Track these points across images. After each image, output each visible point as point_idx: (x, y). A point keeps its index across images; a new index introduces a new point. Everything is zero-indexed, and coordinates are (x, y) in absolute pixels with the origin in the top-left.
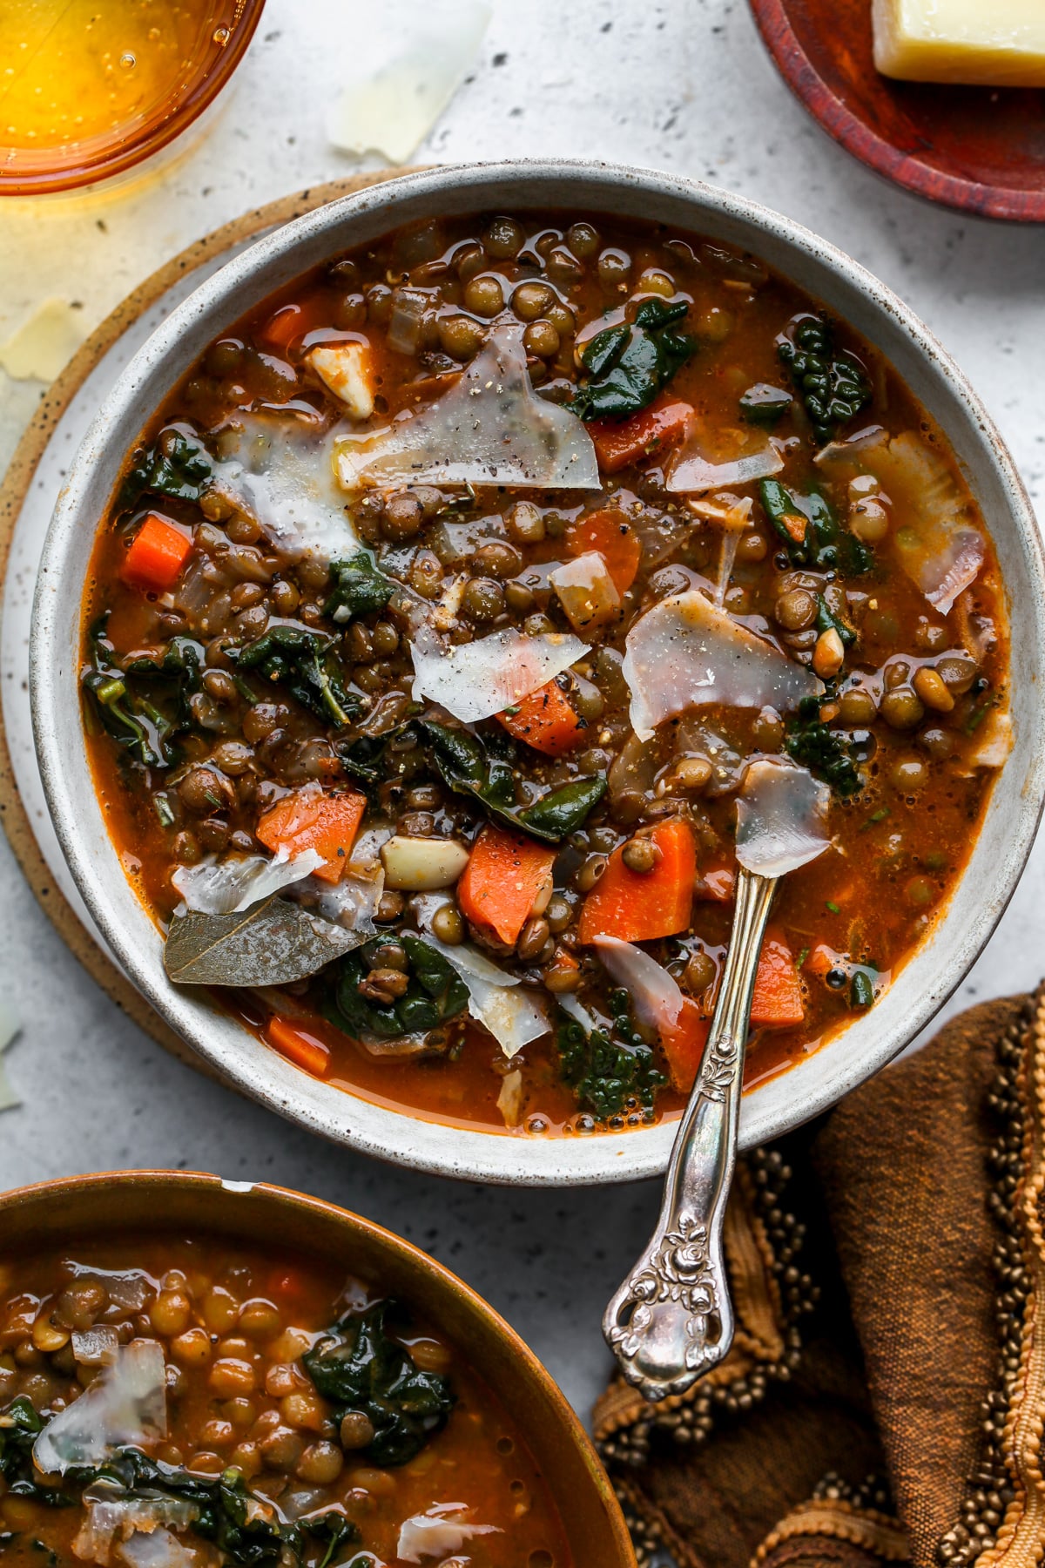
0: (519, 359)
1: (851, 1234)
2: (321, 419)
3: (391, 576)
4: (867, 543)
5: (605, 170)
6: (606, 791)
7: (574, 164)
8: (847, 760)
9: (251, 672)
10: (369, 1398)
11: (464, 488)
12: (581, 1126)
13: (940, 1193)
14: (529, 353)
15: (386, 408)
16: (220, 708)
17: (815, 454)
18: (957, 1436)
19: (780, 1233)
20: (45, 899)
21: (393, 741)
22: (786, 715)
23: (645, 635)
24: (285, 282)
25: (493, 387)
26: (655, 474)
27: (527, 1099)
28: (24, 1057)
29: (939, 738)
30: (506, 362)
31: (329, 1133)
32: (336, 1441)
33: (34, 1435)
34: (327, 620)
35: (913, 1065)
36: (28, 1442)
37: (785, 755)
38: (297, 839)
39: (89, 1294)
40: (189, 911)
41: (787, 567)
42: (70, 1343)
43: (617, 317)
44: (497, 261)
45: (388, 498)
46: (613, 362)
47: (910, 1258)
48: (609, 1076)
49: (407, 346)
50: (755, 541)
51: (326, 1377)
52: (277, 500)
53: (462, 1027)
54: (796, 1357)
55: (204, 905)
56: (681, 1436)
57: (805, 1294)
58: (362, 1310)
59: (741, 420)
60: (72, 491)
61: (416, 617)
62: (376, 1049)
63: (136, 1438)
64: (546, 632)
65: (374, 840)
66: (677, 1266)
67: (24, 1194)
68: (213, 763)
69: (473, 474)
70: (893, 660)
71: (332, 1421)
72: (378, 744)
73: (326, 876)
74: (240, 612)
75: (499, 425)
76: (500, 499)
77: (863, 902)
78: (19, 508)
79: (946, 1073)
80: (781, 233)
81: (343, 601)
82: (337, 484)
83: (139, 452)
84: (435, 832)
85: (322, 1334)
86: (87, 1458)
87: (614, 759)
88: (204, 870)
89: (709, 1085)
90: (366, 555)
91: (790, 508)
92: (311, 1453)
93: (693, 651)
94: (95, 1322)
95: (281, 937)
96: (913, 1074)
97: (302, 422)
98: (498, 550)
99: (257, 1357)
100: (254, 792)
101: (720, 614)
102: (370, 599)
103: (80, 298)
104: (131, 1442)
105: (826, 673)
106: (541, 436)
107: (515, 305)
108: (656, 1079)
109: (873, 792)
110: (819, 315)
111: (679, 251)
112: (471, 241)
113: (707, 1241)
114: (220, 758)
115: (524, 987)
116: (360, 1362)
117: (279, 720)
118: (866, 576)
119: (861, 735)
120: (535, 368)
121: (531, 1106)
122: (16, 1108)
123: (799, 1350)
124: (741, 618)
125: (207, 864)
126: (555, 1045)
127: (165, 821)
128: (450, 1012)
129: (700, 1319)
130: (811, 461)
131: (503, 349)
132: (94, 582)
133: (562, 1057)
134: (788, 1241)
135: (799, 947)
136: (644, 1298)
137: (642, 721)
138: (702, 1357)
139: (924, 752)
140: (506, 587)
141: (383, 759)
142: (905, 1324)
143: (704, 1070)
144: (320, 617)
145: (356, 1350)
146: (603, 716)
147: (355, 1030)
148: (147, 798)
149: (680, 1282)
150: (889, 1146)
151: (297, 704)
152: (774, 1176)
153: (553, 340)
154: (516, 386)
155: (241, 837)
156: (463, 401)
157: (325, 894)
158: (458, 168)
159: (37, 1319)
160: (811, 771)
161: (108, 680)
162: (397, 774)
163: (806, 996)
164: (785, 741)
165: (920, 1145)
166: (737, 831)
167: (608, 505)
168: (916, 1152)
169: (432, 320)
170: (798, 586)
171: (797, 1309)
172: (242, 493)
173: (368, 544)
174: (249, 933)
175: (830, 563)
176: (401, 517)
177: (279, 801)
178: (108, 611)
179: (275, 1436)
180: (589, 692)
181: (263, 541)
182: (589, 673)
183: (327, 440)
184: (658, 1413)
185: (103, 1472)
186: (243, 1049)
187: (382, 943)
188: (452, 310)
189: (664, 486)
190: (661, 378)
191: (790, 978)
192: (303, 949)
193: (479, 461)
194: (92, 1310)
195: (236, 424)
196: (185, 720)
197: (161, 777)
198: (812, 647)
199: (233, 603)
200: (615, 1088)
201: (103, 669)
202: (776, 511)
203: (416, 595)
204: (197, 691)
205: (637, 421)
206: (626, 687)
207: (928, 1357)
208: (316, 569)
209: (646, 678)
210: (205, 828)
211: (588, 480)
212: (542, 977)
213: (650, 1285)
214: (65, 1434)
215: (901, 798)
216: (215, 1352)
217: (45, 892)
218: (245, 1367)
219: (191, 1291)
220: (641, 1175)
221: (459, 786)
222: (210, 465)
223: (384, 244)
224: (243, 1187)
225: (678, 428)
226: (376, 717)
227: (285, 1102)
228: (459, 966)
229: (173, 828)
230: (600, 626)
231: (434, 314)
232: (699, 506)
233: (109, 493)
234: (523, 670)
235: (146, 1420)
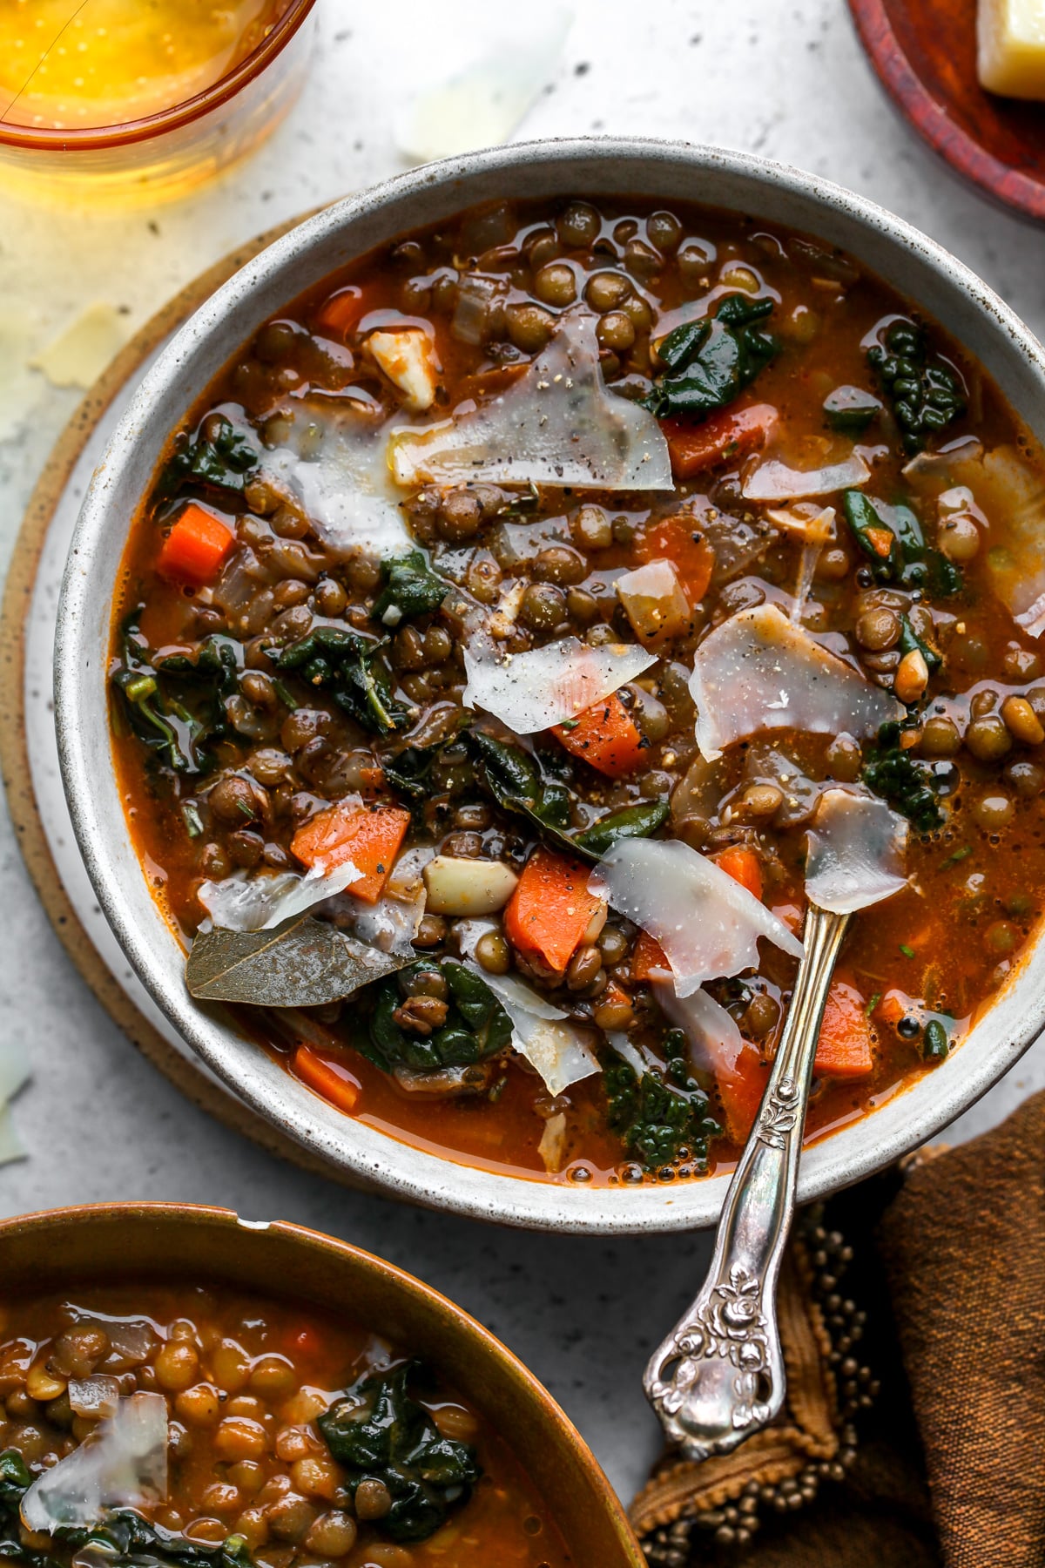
0: (591, 351)
1: (915, 1319)
2: (378, 409)
3: (445, 577)
4: (956, 562)
5: (689, 150)
6: (668, 816)
7: (656, 142)
8: (927, 791)
9: (291, 675)
10: (388, 1464)
11: (528, 488)
12: (627, 1177)
13: (1013, 1278)
14: (602, 346)
15: (445, 401)
16: (257, 713)
17: (904, 465)
18: (1023, 1543)
19: (839, 1320)
20: (62, 928)
21: (441, 753)
22: (865, 742)
23: (717, 651)
24: (345, 262)
25: (563, 381)
26: (732, 480)
27: (571, 1145)
28: (33, 1106)
29: (1027, 773)
30: (577, 354)
31: (355, 1166)
32: (350, 1512)
33: (22, 1490)
34: (375, 622)
35: (988, 1143)
36: (16, 1498)
37: (861, 785)
38: (334, 853)
39: (89, 1339)
40: (214, 928)
41: (870, 585)
42: (66, 1393)
43: (697, 310)
44: (573, 248)
45: (446, 495)
46: (691, 357)
47: (978, 1345)
48: (660, 1122)
49: (471, 335)
50: (835, 556)
51: (342, 1440)
52: (327, 493)
53: (503, 1065)
54: (851, 1455)
55: (231, 921)
56: (724, 1535)
57: (863, 1388)
58: (383, 1370)
59: (826, 427)
60: (108, 468)
61: (470, 622)
62: (410, 1083)
63: (134, 1501)
64: (609, 642)
65: (417, 860)
66: (726, 1321)
67: (23, 1223)
68: (248, 772)
69: (536, 473)
70: (980, 687)
71: (347, 1488)
72: (425, 757)
73: (364, 893)
74: (282, 611)
75: (567, 422)
76: (566, 500)
77: (940, 947)
78: (53, 512)
79: (1024, 1151)
80: (875, 222)
81: (393, 600)
82: (392, 479)
83: (182, 437)
84: (483, 853)
85: (340, 1394)
86: (79, 1518)
87: (677, 783)
88: (232, 886)
89: (768, 1130)
90: (420, 554)
91: (875, 521)
92: (322, 1524)
93: (767, 670)
94: (94, 1370)
95: (313, 958)
96: (988, 1151)
97: (357, 411)
98: (562, 555)
99: (268, 1417)
100: (290, 804)
101: (798, 633)
102: (423, 599)
103: (127, 302)
104: (128, 1503)
105: (908, 697)
106: (612, 434)
107: (589, 295)
108: (711, 1128)
109: (954, 828)
110: (914, 318)
111: (766, 245)
112: (544, 225)
113: (760, 1295)
114: (255, 766)
115: (572, 1023)
116: (379, 1425)
117: (320, 728)
118: (953, 598)
119: (944, 767)
120: (608, 361)
121: (575, 1150)
122: (21, 1160)
123: (856, 1448)
124: (819, 636)
125: (236, 881)
126: (603, 1088)
127: (193, 832)
128: (491, 1048)
129: (749, 1376)
130: (900, 474)
131: (574, 340)
132: (127, 574)
133: (611, 1101)
134: (846, 1329)
135: (871, 991)
136: (689, 1353)
137: (710, 741)
138: (750, 1416)
139: (1008, 787)
140: (568, 594)
141: (430, 773)
142: (970, 1416)
143: (763, 1115)
144: (369, 620)
145: (375, 1412)
146: (667, 737)
147: (389, 1064)
148: (175, 806)
149: (729, 1337)
150: (959, 1226)
151: (340, 712)
152: (834, 1258)
153: (627, 331)
154: (587, 381)
155: (273, 851)
156: (530, 395)
157: (362, 915)
158: (533, 142)
159: (32, 1365)
160: (889, 804)
161: (138, 677)
162: (445, 790)
163: (876, 1044)
164: (862, 771)
165: (993, 1226)
166: (807, 865)
167: (680, 512)
168: (988, 1234)
169: (500, 309)
170: (881, 604)
171: (854, 1404)
172: (291, 485)
173: (423, 543)
174: (278, 952)
175: (916, 582)
176: (459, 515)
177: (317, 813)
178: (142, 605)
179: (283, 1503)
180: (654, 711)
181: (310, 536)
182: (655, 690)
183: (383, 432)
184: (701, 1511)
185: (95, 1534)
186: (266, 1075)
187: (421, 969)
188: (521, 297)
189: (741, 493)
190: (741, 375)
191: (860, 1024)
192: (335, 971)
193: (544, 460)
194: (92, 1357)
195: (287, 411)
196: (219, 723)
197: (191, 783)
198: (894, 670)
199: (275, 601)
200: (666, 1135)
201: (135, 666)
202: (860, 523)
203: (472, 599)
204: (234, 693)
205: (715, 423)
206: (694, 706)
207: (994, 1454)
208: (366, 567)
209: (715, 697)
210: (236, 841)
211: (660, 481)
212: (592, 1013)
213: (696, 1339)
214: (55, 1491)
215: (984, 836)
216: (223, 1408)
217: (63, 920)
218: (256, 1426)
219: (200, 1343)
220: (691, 1225)
221: (511, 802)
222: (257, 454)
223: (452, 226)
224: (262, 1226)
225: (758, 432)
226: (424, 728)
227: (309, 1132)
228: (504, 996)
229: (201, 839)
230: (667, 640)
231: (502, 301)
232: (778, 516)
233: (147, 479)
234: (584, 681)
235: (145, 1481)
